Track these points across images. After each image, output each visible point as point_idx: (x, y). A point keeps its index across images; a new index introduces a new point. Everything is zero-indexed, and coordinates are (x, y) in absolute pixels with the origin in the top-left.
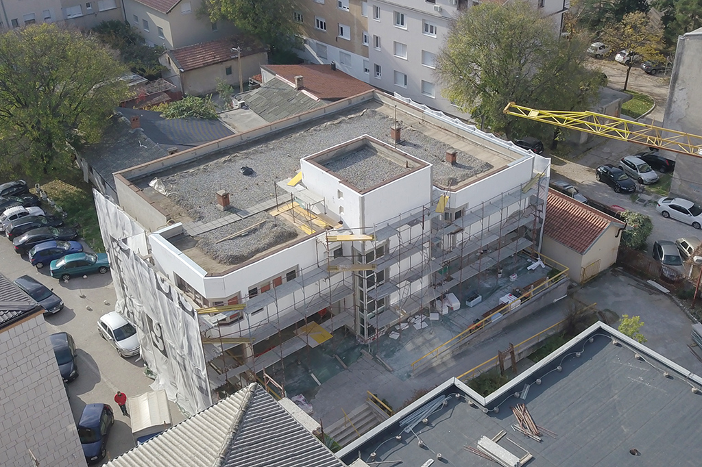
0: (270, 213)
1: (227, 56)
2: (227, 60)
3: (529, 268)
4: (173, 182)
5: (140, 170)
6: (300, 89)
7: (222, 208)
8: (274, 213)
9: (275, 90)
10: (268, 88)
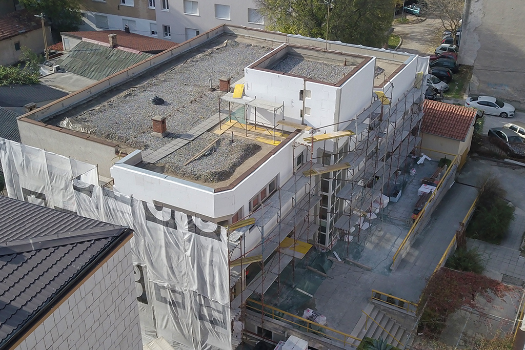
0: (215, 132)
1: (15, 31)
2: (16, 35)
3: (418, 163)
4: (84, 120)
5: (43, 113)
6: (115, 46)
7: (160, 135)
8: (218, 132)
9: (87, 52)
10: (79, 51)
